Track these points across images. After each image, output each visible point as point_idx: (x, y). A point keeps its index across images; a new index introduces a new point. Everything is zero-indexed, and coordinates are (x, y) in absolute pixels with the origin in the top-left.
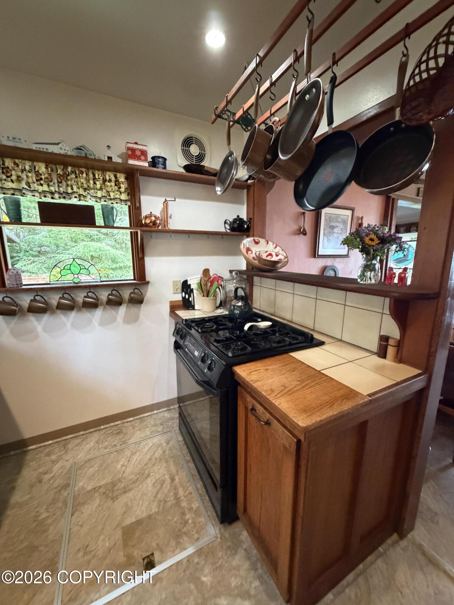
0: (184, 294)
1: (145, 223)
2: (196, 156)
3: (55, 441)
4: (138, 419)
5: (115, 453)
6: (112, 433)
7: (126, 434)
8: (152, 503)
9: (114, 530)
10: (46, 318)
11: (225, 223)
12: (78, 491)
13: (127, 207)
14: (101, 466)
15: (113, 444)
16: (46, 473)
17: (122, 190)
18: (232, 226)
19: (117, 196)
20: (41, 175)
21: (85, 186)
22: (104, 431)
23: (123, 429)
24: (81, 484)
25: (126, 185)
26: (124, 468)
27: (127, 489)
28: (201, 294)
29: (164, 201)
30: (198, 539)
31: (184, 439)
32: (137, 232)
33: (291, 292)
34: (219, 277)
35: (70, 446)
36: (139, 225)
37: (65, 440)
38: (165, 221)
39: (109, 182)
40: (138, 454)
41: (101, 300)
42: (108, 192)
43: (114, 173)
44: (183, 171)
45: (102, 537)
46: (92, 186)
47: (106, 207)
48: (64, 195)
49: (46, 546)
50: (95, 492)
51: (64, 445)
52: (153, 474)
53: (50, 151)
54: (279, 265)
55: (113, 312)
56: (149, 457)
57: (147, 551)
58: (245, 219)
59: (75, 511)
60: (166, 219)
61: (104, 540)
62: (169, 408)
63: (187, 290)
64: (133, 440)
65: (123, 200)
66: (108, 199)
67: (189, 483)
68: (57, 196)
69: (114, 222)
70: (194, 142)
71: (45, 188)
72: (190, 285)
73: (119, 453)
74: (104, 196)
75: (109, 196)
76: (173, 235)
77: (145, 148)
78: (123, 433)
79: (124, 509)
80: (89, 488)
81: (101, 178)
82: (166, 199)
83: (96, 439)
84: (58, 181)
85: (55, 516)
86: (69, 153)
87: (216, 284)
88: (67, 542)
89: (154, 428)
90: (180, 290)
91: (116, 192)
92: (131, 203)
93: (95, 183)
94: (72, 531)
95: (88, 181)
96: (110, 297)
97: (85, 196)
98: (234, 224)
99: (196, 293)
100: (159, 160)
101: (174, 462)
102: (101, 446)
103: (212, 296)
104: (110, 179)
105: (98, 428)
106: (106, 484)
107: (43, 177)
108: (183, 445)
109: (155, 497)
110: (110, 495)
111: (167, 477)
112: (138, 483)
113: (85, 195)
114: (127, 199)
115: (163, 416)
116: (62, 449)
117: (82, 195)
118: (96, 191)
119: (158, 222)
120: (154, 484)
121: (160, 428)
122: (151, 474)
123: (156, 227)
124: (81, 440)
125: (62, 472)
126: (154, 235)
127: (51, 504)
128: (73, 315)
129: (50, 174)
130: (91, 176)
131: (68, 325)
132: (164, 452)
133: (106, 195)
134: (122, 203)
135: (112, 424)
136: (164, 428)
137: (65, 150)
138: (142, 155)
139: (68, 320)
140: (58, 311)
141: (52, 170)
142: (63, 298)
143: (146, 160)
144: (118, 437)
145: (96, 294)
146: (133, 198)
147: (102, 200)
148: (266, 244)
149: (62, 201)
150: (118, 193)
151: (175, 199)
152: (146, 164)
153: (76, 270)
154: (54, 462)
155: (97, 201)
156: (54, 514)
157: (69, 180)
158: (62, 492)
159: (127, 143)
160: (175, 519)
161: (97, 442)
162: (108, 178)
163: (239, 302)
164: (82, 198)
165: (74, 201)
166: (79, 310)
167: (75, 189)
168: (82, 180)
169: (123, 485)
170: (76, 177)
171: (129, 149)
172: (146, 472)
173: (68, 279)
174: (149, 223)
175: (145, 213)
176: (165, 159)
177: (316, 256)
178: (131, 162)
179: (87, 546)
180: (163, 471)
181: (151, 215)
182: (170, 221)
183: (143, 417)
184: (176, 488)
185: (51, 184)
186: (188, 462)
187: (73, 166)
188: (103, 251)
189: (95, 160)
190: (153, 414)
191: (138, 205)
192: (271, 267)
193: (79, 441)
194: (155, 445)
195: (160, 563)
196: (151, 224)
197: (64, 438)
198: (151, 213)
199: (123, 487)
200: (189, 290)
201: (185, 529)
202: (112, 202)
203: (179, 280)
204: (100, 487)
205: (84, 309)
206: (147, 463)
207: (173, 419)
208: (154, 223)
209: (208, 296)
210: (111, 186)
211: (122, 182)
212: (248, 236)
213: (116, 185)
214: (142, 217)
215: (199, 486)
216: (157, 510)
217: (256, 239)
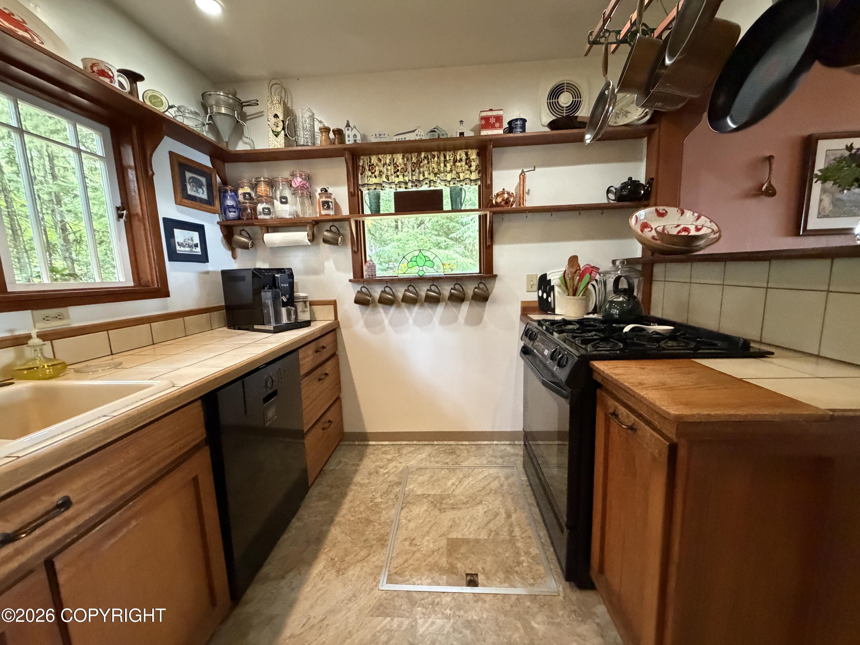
0: (540, 292)
1: (496, 202)
2: (566, 107)
3: (391, 443)
4: (474, 445)
5: (446, 470)
6: (445, 451)
7: (459, 456)
8: (480, 529)
9: (440, 536)
10: (392, 310)
11: (608, 191)
12: (409, 491)
13: (477, 187)
14: (432, 477)
15: (446, 461)
16: (382, 468)
17: (473, 168)
18: (618, 195)
19: (468, 176)
20: (398, 166)
21: (436, 170)
22: (437, 447)
23: (457, 450)
24: (412, 486)
25: (478, 161)
26: (454, 487)
27: (455, 506)
28: (565, 292)
29: (520, 173)
30: (532, 585)
31: (529, 480)
32: (486, 215)
33: (718, 282)
34: (593, 267)
35: (404, 451)
36: (489, 205)
37: (400, 445)
38: (520, 198)
39: (460, 162)
40: (471, 479)
41: (443, 295)
42: (458, 173)
43: (466, 150)
44: (547, 129)
45: (427, 538)
46: (442, 169)
47: (455, 189)
48: (416, 183)
49: (379, 524)
50: (423, 498)
51: (399, 450)
52: (486, 503)
53: (407, 139)
54: (702, 243)
55: (454, 310)
56: (483, 485)
57: (471, 569)
58: (643, 181)
59: (405, 507)
60: (522, 195)
61: (428, 541)
62: (513, 443)
63: (545, 288)
64: (466, 464)
65: (473, 180)
66: (458, 181)
67: (529, 526)
68: (410, 184)
69: (461, 204)
70: (565, 90)
71: (401, 179)
72: (550, 280)
73: (450, 471)
74: (454, 178)
75: (459, 178)
76: (530, 215)
77: (500, 113)
78: (456, 454)
79: (451, 523)
80: (419, 493)
81: (452, 159)
82: (523, 170)
83: (428, 453)
84: (412, 169)
85: (387, 505)
86: (424, 138)
87: (587, 277)
88: (396, 529)
89: (492, 459)
90: (536, 287)
91: (466, 172)
92: (482, 182)
93: (445, 166)
94: (400, 521)
95: (439, 164)
96: (452, 291)
97: (436, 182)
98: (622, 191)
99: (558, 292)
100: (517, 123)
101: (513, 499)
102: (432, 460)
103: (581, 295)
104: (460, 159)
105: (431, 443)
106: (435, 495)
107: (399, 168)
108: (527, 486)
109: (486, 525)
110: (438, 505)
111: (502, 511)
112: (468, 505)
113: (435, 180)
114: (478, 177)
115: (505, 449)
116: (397, 452)
117: (433, 180)
118: (446, 173)
119: (512, 200)
120: (485, 512)
121: (500, 461)
122: (483, 502)
123: (508, 206)
124: (414, 449)
125: (396, 471)
126: (506, 216)
127: (384, 494)
128: (416, 309)
129: (405, 165)
130: (442, 158)
131: (411, 321)
132: (502, 485)
133: (455, 177)
134: (472, 184)
135: (446, 442)
136: (504, 462)
137: (420, 135)
138: (496, 122)
139: (411, 315)
140: (403, 304)
141: (407, 160)
142: (408, 290)
143: (501, 127)
144: (451, 457)
145: (439, 288)
146: (484, 175)
147: (452, 183)
148: (680, 214)
149: (414, 189)
150: (469, 172)
151: (535, 167)
152: (501, 132)
153: (421, 262)
154: (390, 461)
155: (446, 185)
156: (387, 503)
157: (421, 167)
158: (395, 487)
159: (481, 112)
160: (507, 555)
161: (429, 455)
162: (458, 158)
163: (620, 296)
164: (432, 184)
165: (425, 188)
166: (422, 305)
167: (426, 176)
168: (433, 165)
169: (451, 502)
170: (428, 163)
171: (482, 118)
172: (479, 498)
173: (414, 272)
174: (500, 202)
175: (496, 190)
176: (524, 121)
177: (801, 233)
178: (484, 133)
179: (413, 540)
180: (497, 503)
181: (503, 192)
182: (527, 197)
183: (480, 445)
184: (511, 525)
185: (406, 174)
186: (530, 504)
187: (426, 150)
188: (451, 259)
189: (447, 139)
190: (492, 445)
191: (489, 182)
192: (683, 246)
193: (413, 449)
194: (492, 475)
195: (484, 586)
196: (503, 203)
197: (399, 443)
198: (504, 189)
199: (452, 504)
200: (548, 287)
201: (517, 569)
202: (461, 184)
203: (535, 273)
204: (429, 495)
205: (426, 304)
206: (480, 491)
207: (517, 455)
208: (507, 202)
209: (574, 295)
210: (462, 166)
211: (473, 159)
212: (646, 206)
213: (466, 164)
214: (493, 196)
215: (542, 534)
216: (486, 537)
217: (661, 209)
